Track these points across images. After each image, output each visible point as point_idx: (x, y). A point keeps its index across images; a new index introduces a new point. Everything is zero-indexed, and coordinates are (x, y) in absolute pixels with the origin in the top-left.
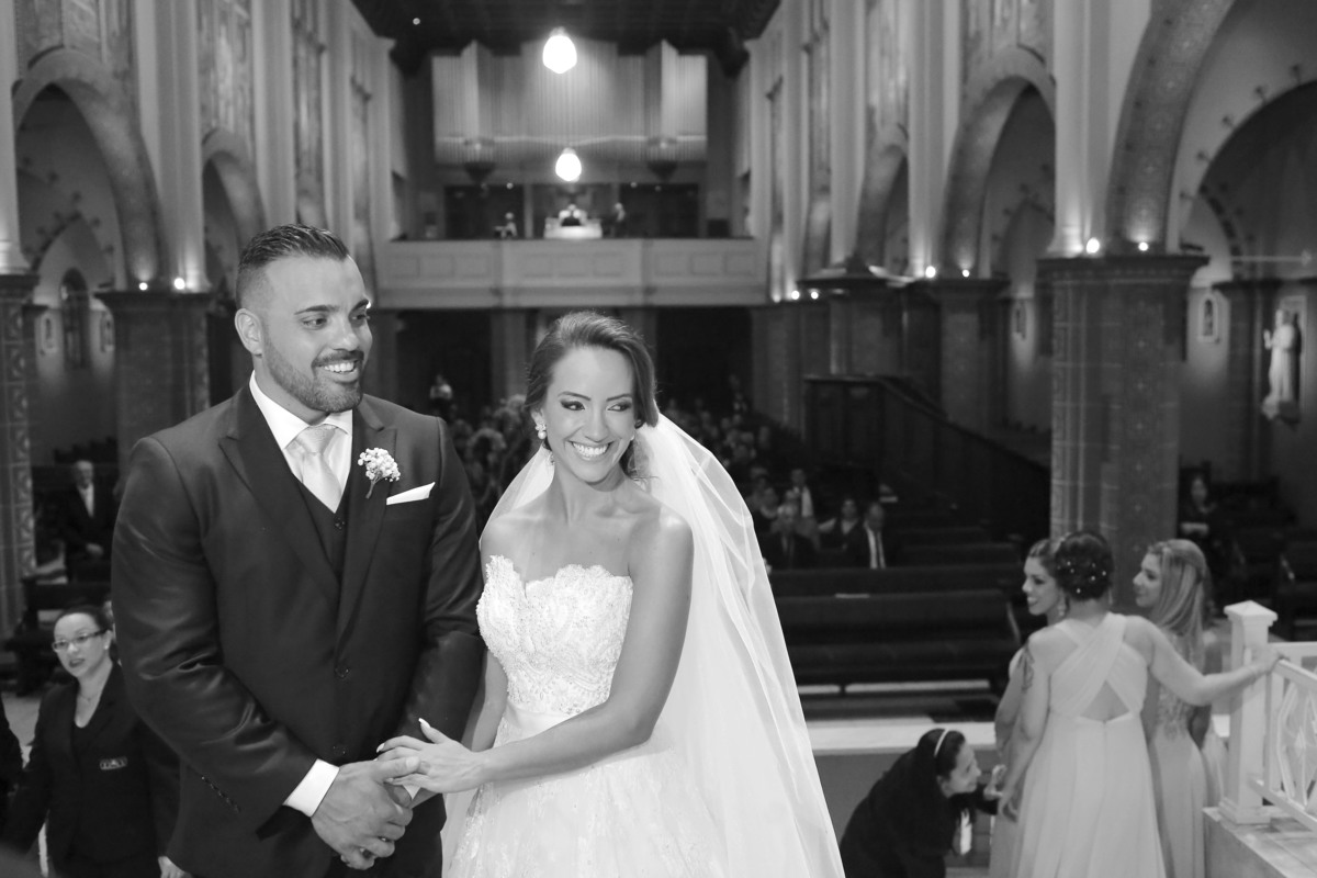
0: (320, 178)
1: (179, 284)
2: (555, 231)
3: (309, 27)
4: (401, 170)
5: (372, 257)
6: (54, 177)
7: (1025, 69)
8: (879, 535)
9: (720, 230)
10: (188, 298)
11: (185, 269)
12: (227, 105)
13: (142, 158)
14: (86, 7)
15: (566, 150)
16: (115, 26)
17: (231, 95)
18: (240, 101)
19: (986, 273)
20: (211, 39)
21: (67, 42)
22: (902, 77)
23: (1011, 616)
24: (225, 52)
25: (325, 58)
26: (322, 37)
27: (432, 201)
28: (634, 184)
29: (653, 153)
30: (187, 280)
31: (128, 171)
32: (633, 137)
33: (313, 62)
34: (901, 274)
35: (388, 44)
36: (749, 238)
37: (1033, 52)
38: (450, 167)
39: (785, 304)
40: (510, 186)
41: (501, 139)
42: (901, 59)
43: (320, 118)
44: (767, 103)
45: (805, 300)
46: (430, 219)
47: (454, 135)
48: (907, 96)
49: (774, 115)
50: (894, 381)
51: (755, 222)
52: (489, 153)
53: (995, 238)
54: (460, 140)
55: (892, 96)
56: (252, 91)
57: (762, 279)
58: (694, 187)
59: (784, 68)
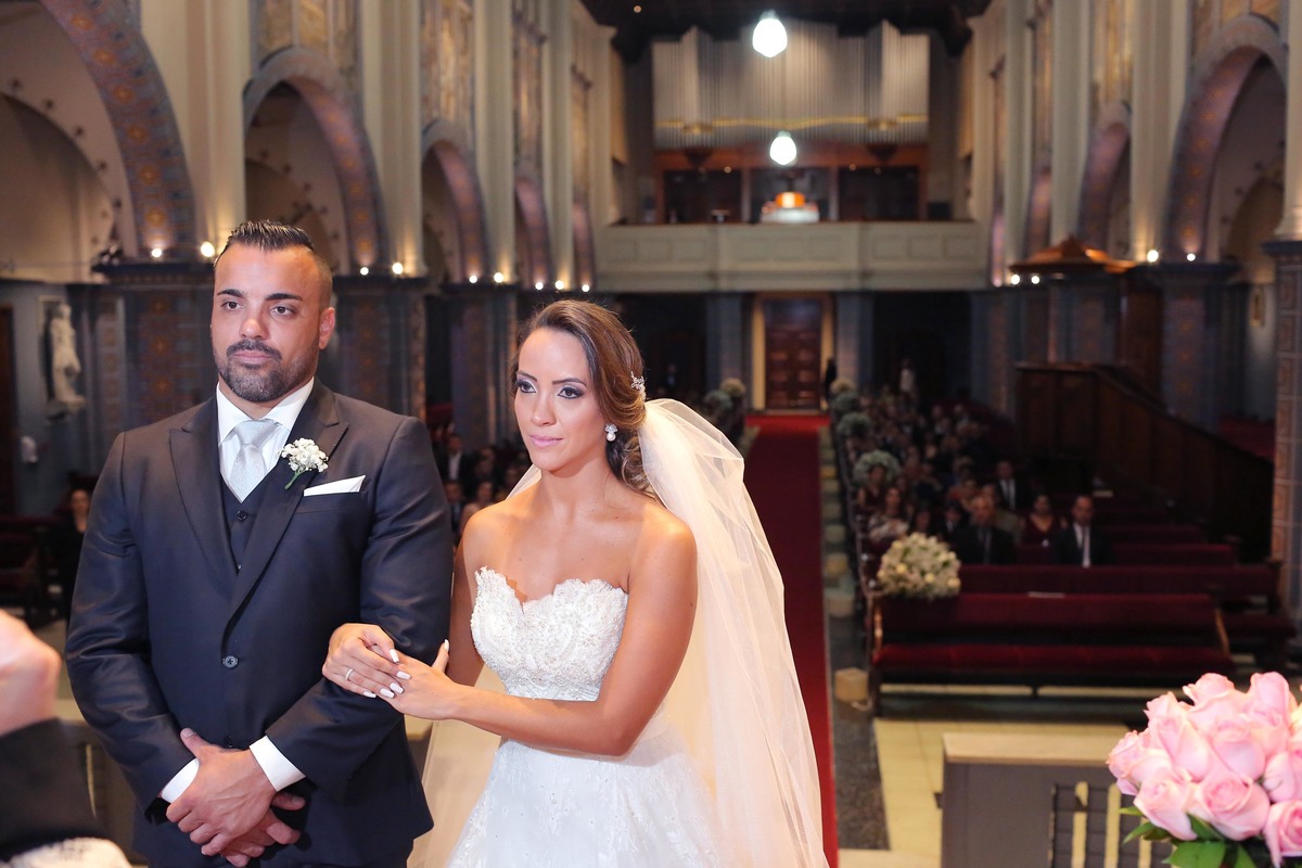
0: (539, 164)
1: (397, 269)
2: (771, 215)
3: (531, 18)
4: (621, 156)
5: (590, 241)
6: (287, 169)
7: (1257, 38)
8: (1088, 530)
9: (941, 212)
10: (405, 282)
11: (403, 254)
12: (449, 95)
13: (365, 149)
14: (314, 8)
15: (780, 133)
16: (342, 24)
17: (452, 86)
18: (461, 92)
19: (1213, 257)
20: (434, 34)
21: (296, 41)
22: (1127, 51)
23: (1219, 623)
24: (447, 46)
25: (546, 48)
26: (544, 28)
27: (651, 185)
28: (853, 167)
29: (872, 135)
30: (405, 266)
31: (352, 162)
32: (853, 119)
33: (534, 52)
34: (1123, 259)
35: (610, 32)
36: (969, 221)
37: (1266, 19)
38: (672, 152)
39: (1007, 289)
40: (728, 170)
41: (721, 124)
42: (1127, 32)
43: (539, 106)
44: (991, 82)
45: (1026, 284)
46: (649, 204)
47: (673, 120)
48: (1131, 71)
49: (998, 94)
50: (1110, 369)
51: (977, 205)
52: (708, 137)
53: (1224, 220)
54: (679, 125)
55: (1116, 71)
56: (473, 82)
57: (982, 263)
58: (915, 169)
59: (1008, 47)
